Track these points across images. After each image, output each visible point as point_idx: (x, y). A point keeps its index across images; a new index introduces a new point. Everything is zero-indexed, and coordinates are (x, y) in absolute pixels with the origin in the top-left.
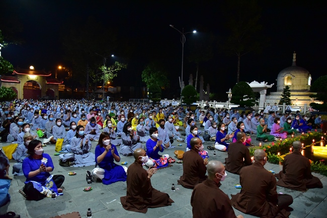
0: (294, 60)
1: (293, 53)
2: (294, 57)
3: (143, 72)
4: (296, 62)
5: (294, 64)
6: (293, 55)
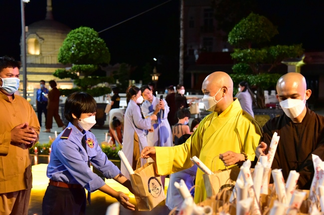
0: (49, 9)
2: (49, 3)
5: (49, 16)
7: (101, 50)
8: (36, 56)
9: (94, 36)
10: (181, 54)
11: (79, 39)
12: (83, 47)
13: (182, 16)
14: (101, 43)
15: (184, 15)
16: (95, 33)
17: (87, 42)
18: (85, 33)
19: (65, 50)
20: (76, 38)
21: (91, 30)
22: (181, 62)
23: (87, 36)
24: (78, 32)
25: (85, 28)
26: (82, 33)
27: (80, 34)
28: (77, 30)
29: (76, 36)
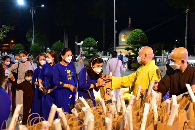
0: (130, 23)
1: (129, 17)
2: (130, 21)
3: (27, 33)
4: (131, 24)
5: (129, 26)
6: (129, 19)
7: (144, 38)
8: (124, 42)
9: (141, 32)
10: (186, 38)
11: (134, 34)
12: (136, 37)
13: (186, 21)
14: (144, 35)
15: (188, 20)
16: (141, 31)
17: (138, 36)
18: (137, 31)
19: (129, 39)
20: (133, 34)
21: (139, 30)
22: (186, 41)
23: (138, 33)
24: (134, 31)
25: (137, 30)
26: (136, 32)
27: (135, 32)
28: (134, 30)
29: (133, 33)
